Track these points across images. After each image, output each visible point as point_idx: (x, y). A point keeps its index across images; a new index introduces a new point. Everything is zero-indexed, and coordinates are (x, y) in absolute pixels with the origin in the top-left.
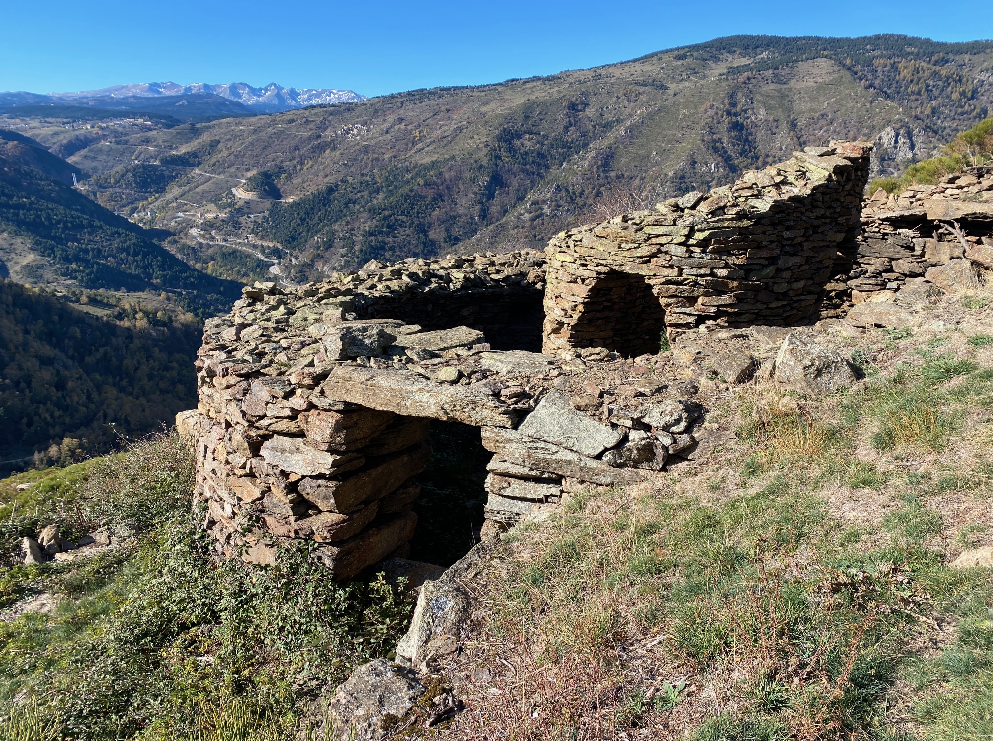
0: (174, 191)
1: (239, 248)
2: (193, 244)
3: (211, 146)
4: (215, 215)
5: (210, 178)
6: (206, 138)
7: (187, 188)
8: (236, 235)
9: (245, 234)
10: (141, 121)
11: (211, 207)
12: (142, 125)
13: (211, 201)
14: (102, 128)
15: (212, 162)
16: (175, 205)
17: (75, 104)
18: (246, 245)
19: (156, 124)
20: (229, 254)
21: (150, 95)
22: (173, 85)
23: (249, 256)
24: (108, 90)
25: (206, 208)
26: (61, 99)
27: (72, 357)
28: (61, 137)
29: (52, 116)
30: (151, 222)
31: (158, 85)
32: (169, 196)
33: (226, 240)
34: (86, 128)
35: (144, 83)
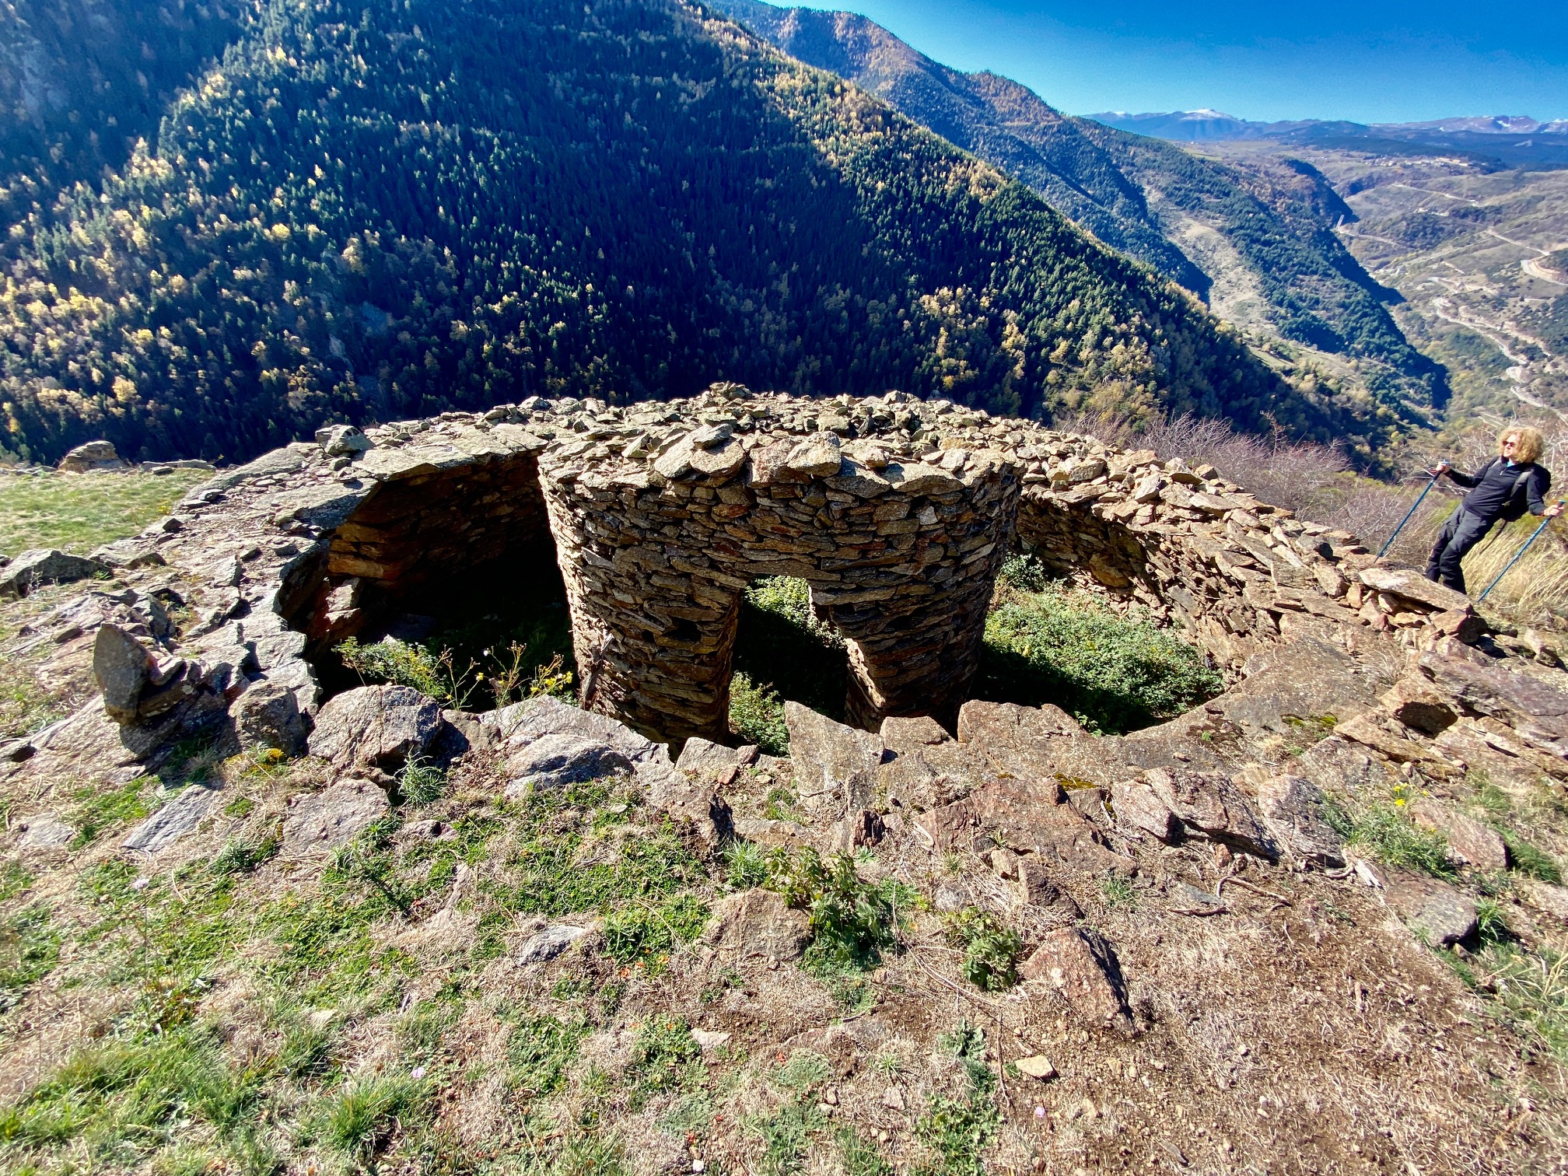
0: (1447, 249)
1: (1482, 333)
2: (1427, 316)
3: (1529, 202)
4: (1478, 288)
5: (1503, 242)
6: (1529, 191)
7: (1462, 249)
8: (1491, 318)
9: (1502, 319)
10: (1456, 161)
11: (1481, 277)
12: (1457, 166)
13: (1485, 271)
14: (1405, 167)
15: (1516, 223)
16: (1435, 266)
17: (1391, 137)
18: (1495, 332)
19: (1472, 166)
20: (1466, 338)
21: (1489, 131)
22: (1527, 120)
23: (1490, 346)
24: (1440, 123)
25: (1472, 278)
26: (1380, 130)
27: (1220, 398)
28: (1354, 173)
29: (1358, 149)
30: (1395, 281)
31: (1506, 119)
32: (1434, 255)
33: (1471, 320)
34: (1387, 165)
35: (1489, 116)
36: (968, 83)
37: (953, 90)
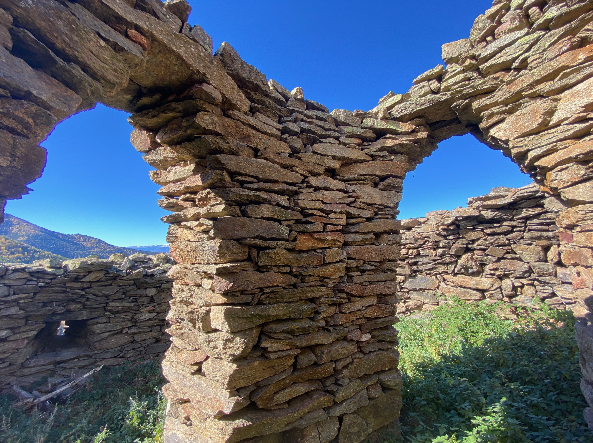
36: (69, 238)
37: (61, 240)
